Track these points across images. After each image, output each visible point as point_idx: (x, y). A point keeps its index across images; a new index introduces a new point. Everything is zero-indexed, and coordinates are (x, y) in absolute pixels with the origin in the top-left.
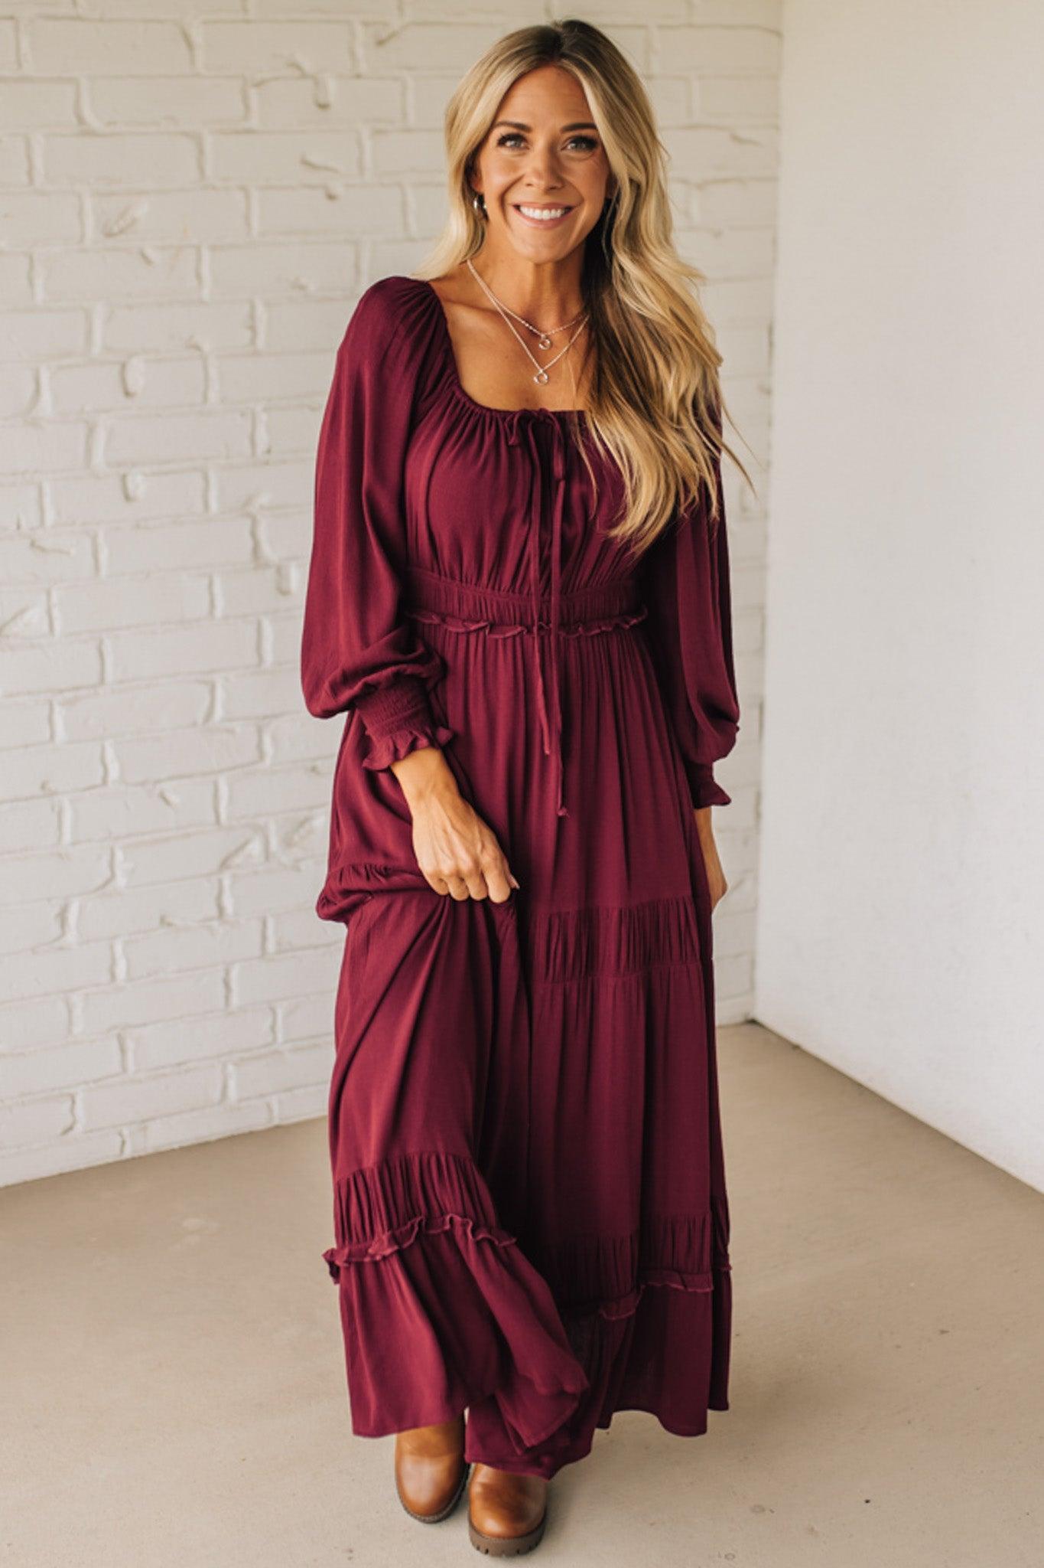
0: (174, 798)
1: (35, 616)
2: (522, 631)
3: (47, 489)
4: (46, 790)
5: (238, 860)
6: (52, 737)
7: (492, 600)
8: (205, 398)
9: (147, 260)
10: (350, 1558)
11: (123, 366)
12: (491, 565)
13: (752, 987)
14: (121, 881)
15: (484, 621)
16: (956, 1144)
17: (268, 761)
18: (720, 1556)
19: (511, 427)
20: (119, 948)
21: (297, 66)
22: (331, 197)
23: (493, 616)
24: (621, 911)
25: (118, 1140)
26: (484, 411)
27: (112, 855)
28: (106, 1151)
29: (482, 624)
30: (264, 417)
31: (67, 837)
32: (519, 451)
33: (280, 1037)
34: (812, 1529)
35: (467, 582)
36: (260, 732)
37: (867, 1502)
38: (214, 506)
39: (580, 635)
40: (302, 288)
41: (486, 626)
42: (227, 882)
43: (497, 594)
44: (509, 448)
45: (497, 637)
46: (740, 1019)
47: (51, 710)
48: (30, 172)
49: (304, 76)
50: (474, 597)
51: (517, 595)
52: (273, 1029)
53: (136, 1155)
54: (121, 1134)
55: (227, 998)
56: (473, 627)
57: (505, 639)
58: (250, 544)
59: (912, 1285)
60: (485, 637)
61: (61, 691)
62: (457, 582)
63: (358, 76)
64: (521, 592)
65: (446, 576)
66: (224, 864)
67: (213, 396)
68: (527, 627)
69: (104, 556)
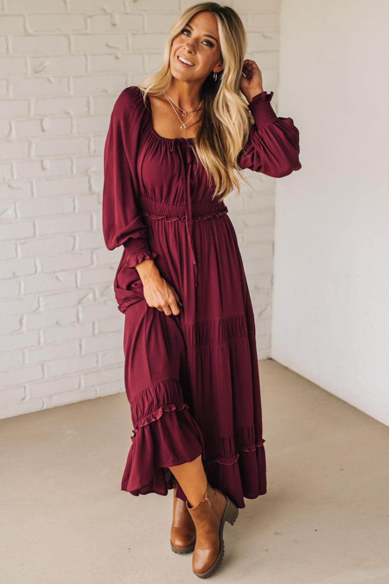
0: (61, 279)
1: (10, 212)
2: (178, 219)
3: (14, 165)
4: (15, 276)
5: (84, 301)
6: (17, 256)
7: (166, 209)
8: (72, 132)
9: (50, 82)
10: (130, 552)
11: (42, 121)
12: (166, 196)
13: (270, 346)
14: (42, 309)
15: (164, 216)
16: (345, 403)
17: (95, 264)
18: (263, 550)
19: (171, 145)
20: (41, 333)
21: (104, 10)
22: (117, 58)
23: (167, 214)
24: (220, 321)
25: (42, 402)
26: (161, 139)
27: (39, 299)
28: (37, 406)
29: (163, 217)
30: (93, 139)
31: (22, 293)
32: (174, 154)
33: (100, 365)
34: (296, 540)
35: (157, 202)
36: (92, 254)
37: (316, 530)
38: (75, 171)
39: (200, 221)
40: (106, 92)
41: (165, 217)
42: (80, 309)
43: (168, 206)
44: (171, 153)
45: (169, 222)
46: (265, 358)
47: (16, 246)
48: (7, 49)
49: (107, 14)
50: (160, 207)
51: (175, 206)
52: (97, 362)
53: (48, 408)
54: (42, 400)
55: (81, 351)
56: (160, 218)
57: (172, 223)
58: (88, 185)
59: (330, 453)
60: (164, 222)
61: (20, 239)
62: (154, 202)
63: (127, 14)
64: (177, 205)
65: (150, 199)
66: (79, 302)
67: (74, 131)
68: (179, 218)
69: (35, 190)
